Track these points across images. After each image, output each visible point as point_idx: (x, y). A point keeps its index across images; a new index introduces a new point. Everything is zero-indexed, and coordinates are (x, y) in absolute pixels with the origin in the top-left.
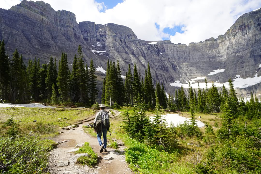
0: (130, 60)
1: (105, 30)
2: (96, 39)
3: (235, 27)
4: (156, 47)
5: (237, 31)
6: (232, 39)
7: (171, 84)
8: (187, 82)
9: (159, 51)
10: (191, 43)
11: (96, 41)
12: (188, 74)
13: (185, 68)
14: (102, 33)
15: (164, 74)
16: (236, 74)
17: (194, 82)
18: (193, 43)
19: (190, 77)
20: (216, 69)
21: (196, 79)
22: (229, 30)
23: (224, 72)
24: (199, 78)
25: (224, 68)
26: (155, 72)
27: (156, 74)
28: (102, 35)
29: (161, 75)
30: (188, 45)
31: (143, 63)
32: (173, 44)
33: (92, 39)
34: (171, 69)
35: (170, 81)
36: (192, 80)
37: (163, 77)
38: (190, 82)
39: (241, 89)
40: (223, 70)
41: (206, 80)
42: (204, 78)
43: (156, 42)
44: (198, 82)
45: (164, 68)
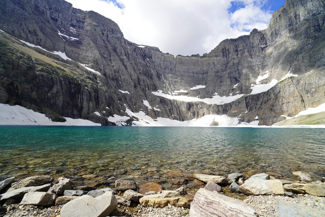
1: (85, 16)
2: (70, 23)
3: (218, 49)
5: (219, 53)
7: (153, 92)
8: (170, 93)
9: (145, 55)
10: (178, 55)
11: (69, 26)
12: (172, 86)
13: (170, 79)
14: (79, 18)
15: (148, 81)
16: (215, 92)
17: (177, 94)
18: (181, 55)
19: (173, 88)
20: (198, 85)
21: (178, 91)
23: (205, 88)
24: (182, 91)
25: (205, 85)
26: (138, 76)
28: (80, 21)
29: (144, 80)
30: (175, 57)
32: (161, 52)
33: (63, 22)
34: (155, 77)
36: (175, 91)
37: (145, 83)
38: (173, 93)
39: (218, 106)
40: (204, 87)
41: (188, 94)
42: (186, 91)
43: (144, 47)
44: (180, 94)
45: (149, 74)
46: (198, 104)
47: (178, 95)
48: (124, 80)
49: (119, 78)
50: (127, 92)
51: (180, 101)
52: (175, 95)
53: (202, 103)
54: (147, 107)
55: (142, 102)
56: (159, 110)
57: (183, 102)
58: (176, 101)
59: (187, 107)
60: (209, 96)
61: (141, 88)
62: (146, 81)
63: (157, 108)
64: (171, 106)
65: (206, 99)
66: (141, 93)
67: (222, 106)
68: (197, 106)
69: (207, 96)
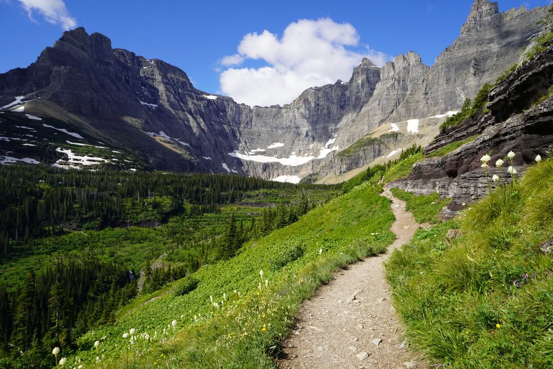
0: (188, 121)
1: (153, 71)
2: (140, 82)
3: (300, 99)
4: (215, 105)
5: (301, 105)
6: (296, 111)
7: (229, 154)
8: (246, 153)
9: (218, 109)
10: (256, 106)
11: (140, 85)
12: (248, 144)
13: (246, 136)
14: (148, 74)
15: (224, 142)
16: (292, 151)
17: (253, 153)
18: (258, 106)
19: (250, 147)
20: (277, 142)
21: (255, 151)
22: (294, 101)
23: (283, 147)
24: (259, 150)
25: (283, 143)
26: (215, 138)
27: (215, 140)
28: (148, 78)
29: (220, 142)
30: (252, 108)
31: (203, 127)
32: (236, 103)
33: (134, 82)
34: (231, 137)
35: (229, 150)
36: (252, 151)
37: (222, 145)
38: (249, 153)
39: (292, 167)
40: (282, 145)
41: (265, 153)
42: (263, 150)
43: (216, 97)
44: (257, 154)
45: (224, 134)
46: (274, 165)
47: (255, 155)
48: (205, 146)
49: (202, 146)
50: (209, 158)
51: (257, 162)
52: (252, 155)
53: (278, 164)
54: (226, 170)
55: (222, 165)
56: (236, 172)
57: (259, 163)
58: (253, 162)
59: (263, 168)
60: (286, 156)
61: (218, 150)
62: (223, 143)
63: (234, 170)
64: (247, 167)
65: (283, 159)
66: (220, 157)
67: (295, 167)
68: (273, 167)
69: (284, 156)
